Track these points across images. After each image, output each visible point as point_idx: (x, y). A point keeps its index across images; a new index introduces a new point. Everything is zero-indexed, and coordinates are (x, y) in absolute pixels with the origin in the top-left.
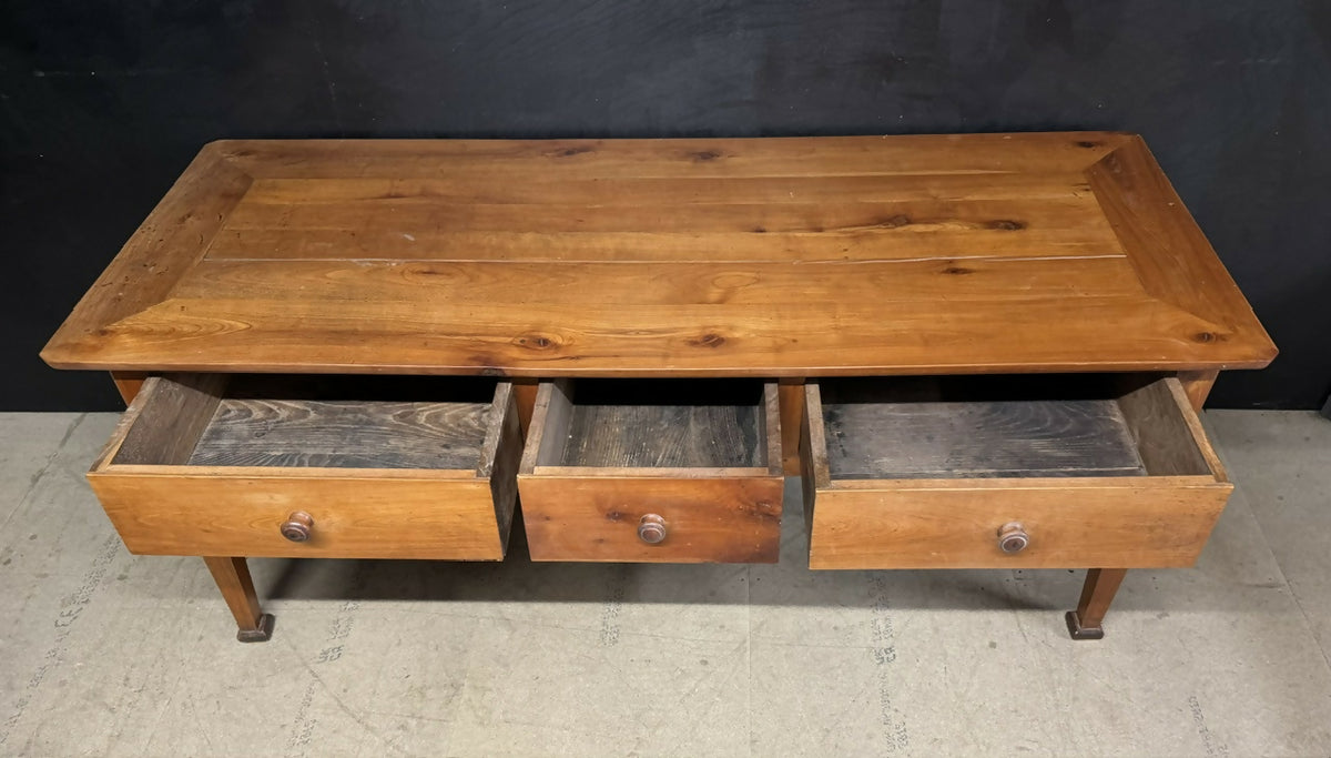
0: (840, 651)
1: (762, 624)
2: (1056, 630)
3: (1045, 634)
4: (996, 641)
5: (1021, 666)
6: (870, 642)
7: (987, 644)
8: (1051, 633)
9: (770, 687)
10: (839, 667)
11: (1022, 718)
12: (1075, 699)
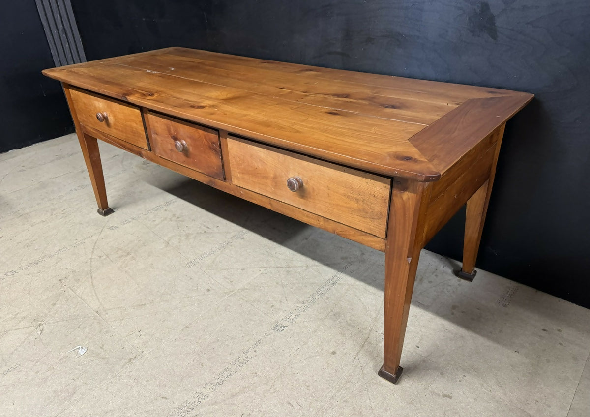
0: (263, 315)
1: (247, 289)
2: (375, 366)
3: (367, 364)
4: (338, 352)
5: (336, 370)
6: (280, 319)
7: (332, 351)
8: (371, 365)
9: (220, 311)
10: (254, 321)
11: (307, 391)
12: (346, 401)
